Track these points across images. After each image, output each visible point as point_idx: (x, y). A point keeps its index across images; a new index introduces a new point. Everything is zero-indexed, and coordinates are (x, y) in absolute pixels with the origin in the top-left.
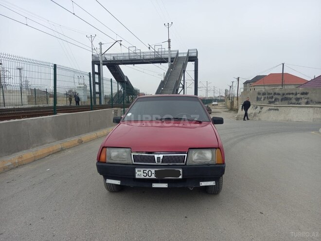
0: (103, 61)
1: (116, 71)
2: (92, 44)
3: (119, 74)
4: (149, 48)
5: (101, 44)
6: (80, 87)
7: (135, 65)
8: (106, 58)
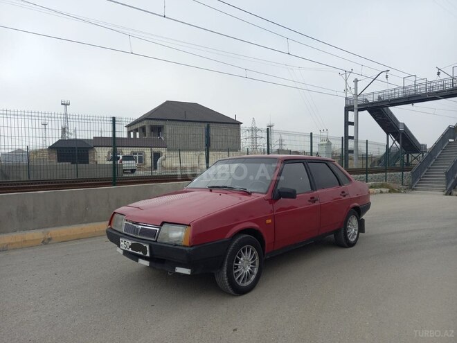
0: (359, 106)
1: (384, 116)
2: (346, 83)
3: (388, 121)
4: (439, 73)
5: (356, 81)
6: (322, 145)
7: (415, 104)
8: (366, 100)
